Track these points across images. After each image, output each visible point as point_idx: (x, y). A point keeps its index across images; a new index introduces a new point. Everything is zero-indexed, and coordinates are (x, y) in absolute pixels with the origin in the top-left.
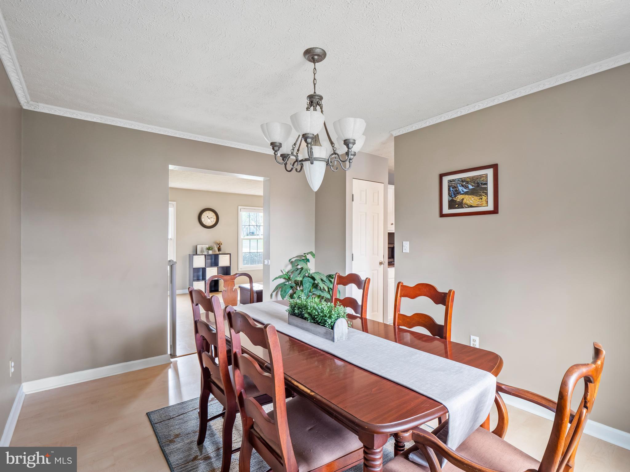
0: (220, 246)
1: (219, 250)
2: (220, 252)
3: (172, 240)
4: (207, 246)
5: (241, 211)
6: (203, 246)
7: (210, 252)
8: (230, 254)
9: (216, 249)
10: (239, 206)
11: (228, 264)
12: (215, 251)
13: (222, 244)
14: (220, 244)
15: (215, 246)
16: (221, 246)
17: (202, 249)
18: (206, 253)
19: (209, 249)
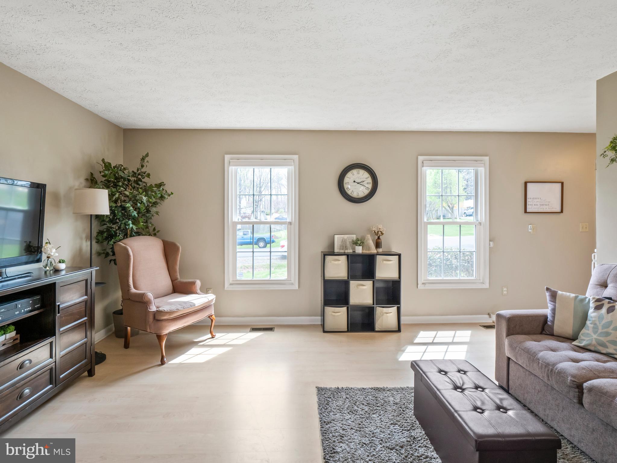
0: (379, 238)
1: (378, 245)
2: (380, 250)
3: (292, 226)
4: (354, 237)
5: (423, 166)
6: (346, 237)
7: (359, 250)
8: (399, 255)
9: (372, 244)
10: (419, 157)
11: (394, 275)
12: (369, 249)
13: (382, 234)
14: (380, 233)
15: (369, 236)
16: (381, 237)
17: (344, 241)
18: (350, 251)
19: (355, 243)
